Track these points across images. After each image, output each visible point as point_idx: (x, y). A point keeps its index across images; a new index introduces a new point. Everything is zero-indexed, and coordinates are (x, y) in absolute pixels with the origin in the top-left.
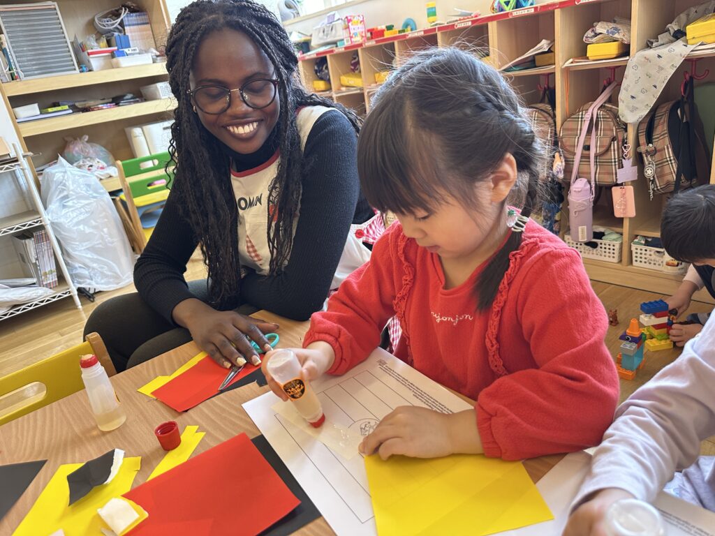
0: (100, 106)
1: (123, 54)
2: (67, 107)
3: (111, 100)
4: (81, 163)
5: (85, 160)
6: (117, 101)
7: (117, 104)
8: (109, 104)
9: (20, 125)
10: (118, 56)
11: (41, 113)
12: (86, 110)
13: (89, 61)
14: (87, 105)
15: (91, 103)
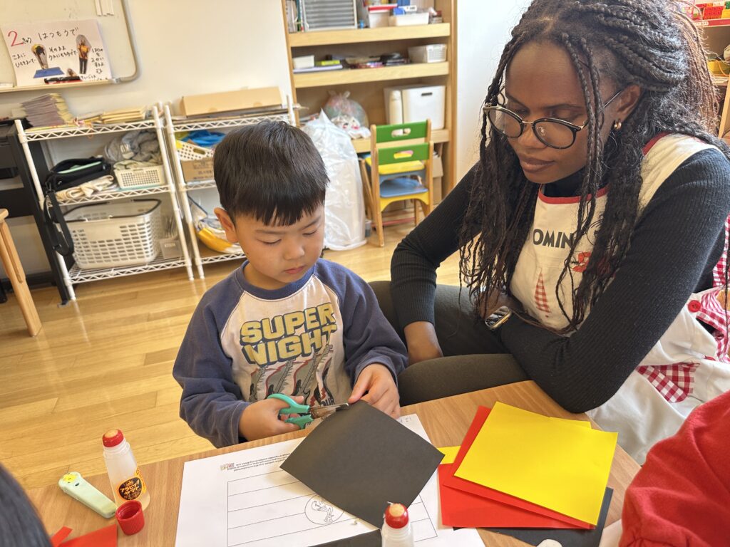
0: (368, 64)
1: (402, 12)
2: (338, 62)
3: (379, 59)
4: (338, 120)
5: (342, 117)
6: (384, 60)
7: (384, 64)
8: (376, 63)
9: (295, 76)
10: (397, 14)
11: (315, 66)
12: (354, 66)
13: (368, 17)
14: (357, 62)
15: (360, 60)
